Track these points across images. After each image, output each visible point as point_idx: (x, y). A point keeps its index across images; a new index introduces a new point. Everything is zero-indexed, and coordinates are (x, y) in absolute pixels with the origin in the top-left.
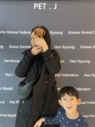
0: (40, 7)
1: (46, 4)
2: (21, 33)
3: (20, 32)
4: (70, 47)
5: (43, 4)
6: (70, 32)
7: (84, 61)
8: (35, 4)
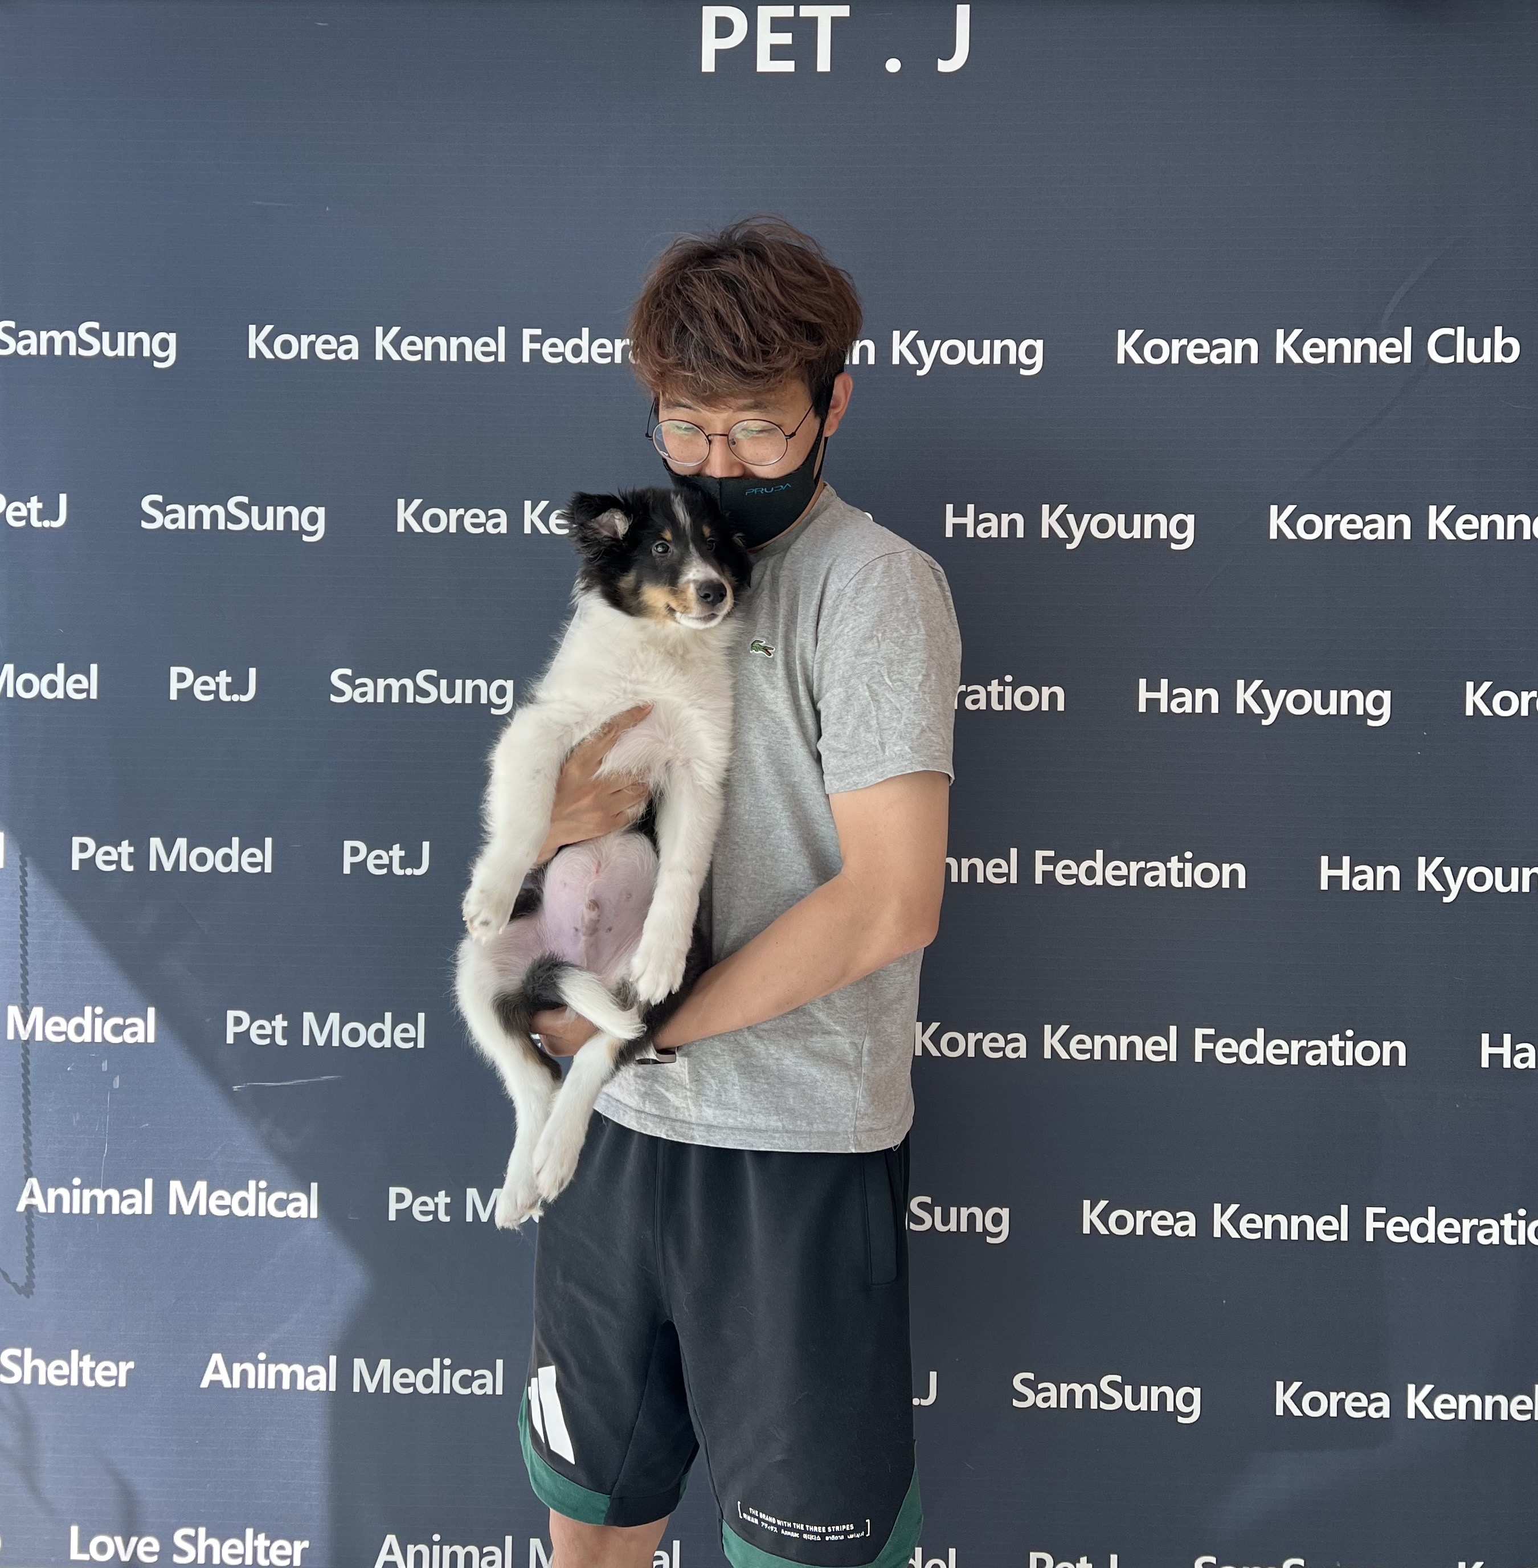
0: (777, 53)
1: (843, 11)
2: (536, 354)
3: (527, 346)
4: (1142, 526)
5: (806, 11)
6: (1139, 347)
7: (1313, 701)
8: (710, 14)
